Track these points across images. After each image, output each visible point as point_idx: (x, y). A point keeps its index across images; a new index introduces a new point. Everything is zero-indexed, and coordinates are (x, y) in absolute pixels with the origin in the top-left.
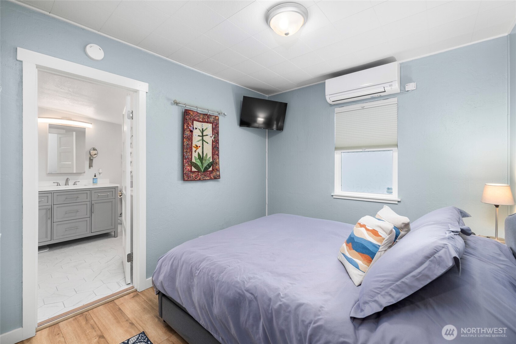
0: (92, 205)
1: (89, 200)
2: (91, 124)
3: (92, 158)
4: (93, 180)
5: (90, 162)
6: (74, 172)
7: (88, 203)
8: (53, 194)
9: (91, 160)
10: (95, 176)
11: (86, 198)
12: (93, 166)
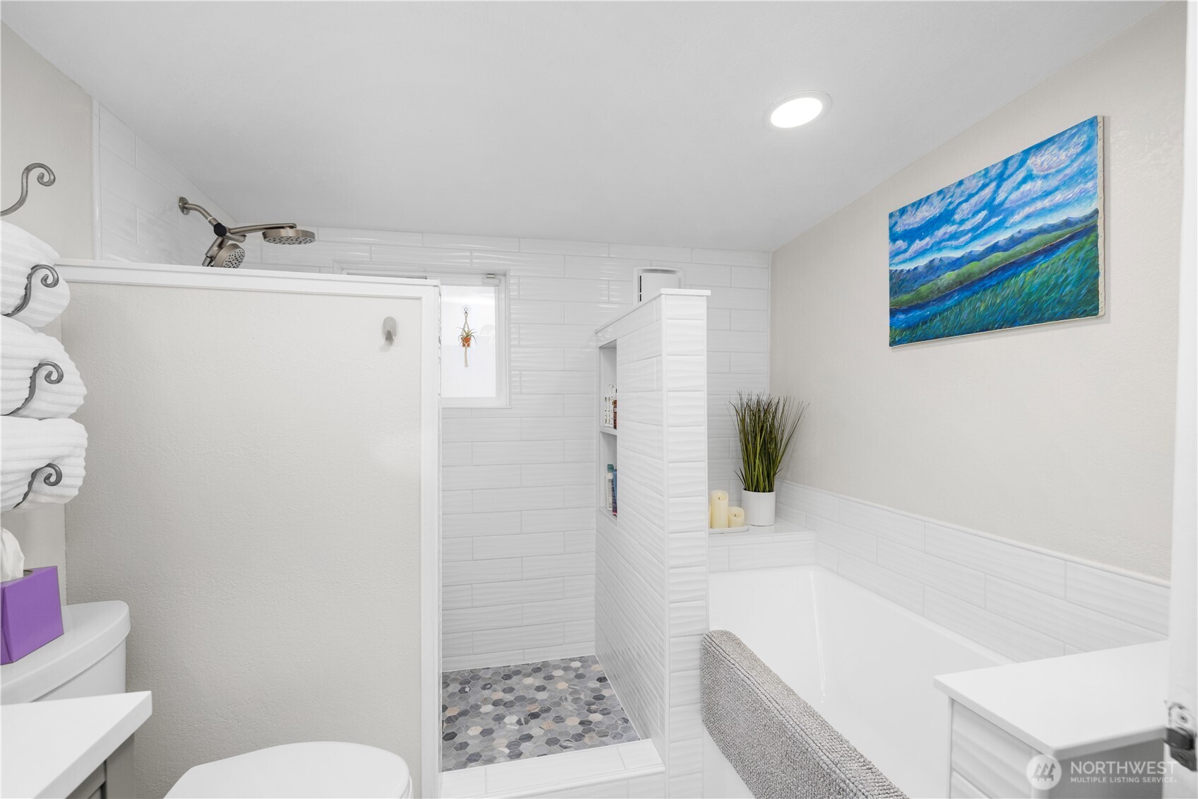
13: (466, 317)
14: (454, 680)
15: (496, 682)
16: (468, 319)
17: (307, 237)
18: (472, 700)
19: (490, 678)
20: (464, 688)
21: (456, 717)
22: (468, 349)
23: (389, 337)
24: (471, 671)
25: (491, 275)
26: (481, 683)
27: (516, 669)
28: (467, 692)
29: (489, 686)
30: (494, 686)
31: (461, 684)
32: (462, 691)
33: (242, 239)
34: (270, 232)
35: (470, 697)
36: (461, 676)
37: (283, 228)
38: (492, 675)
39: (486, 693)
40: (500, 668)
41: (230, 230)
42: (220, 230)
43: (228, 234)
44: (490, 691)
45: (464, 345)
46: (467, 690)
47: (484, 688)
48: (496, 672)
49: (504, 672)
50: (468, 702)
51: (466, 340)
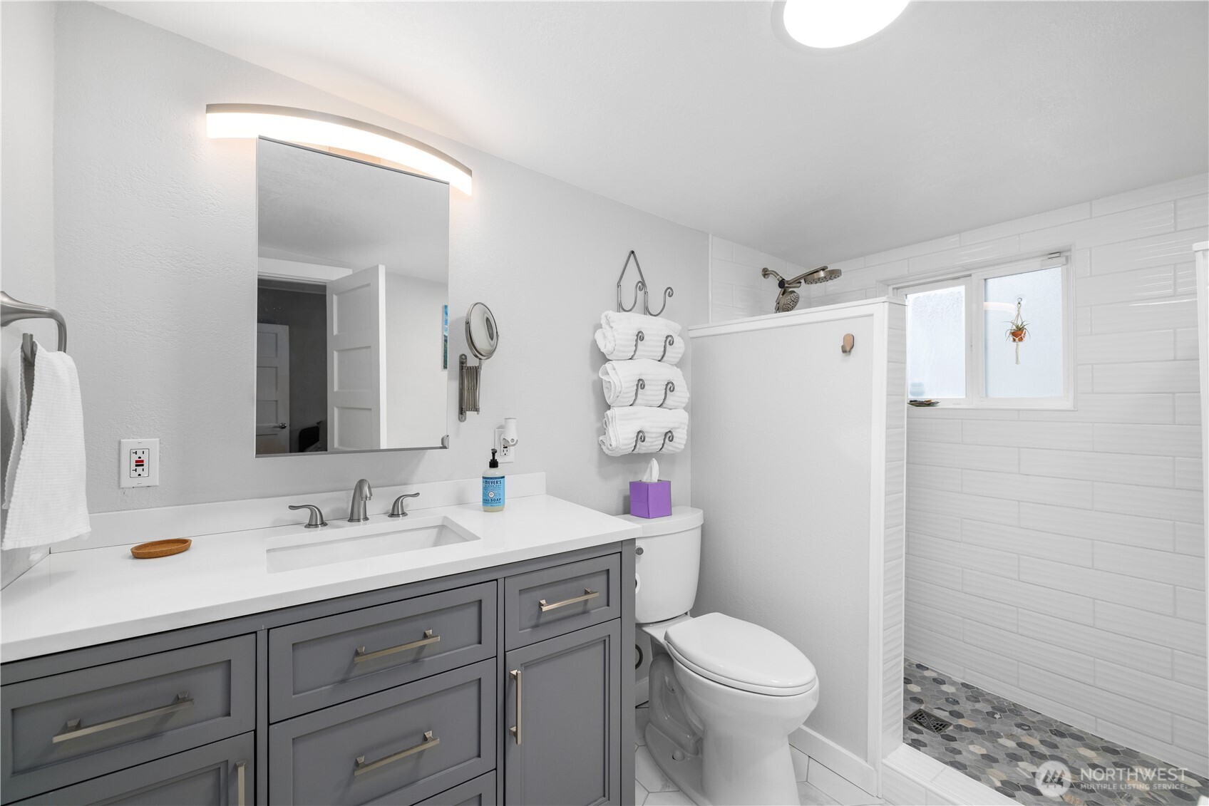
0: (507, 682)
1: (488, 648)
2: (469, 172)
3: (472, 362)
4: (485, 489)
5: (462, 383)
6: (382, 448)
7: (487, 672)
8: (262, 636)
9: (468, 377)
10: (494, 464)
11: (475, 637)
12: (482, 404)
13: (1019, 308)
14: (988, 701)
15: (1038, 729)
16: (1021, 310)
17: (834, 274)
18: (995, 727)
19: (1034, 722)
20: (994, 713)
21: (967, 729)
22: (1020, 343)
23: (847, 349)
24: (1014, 705)
25: (1056, 254)
26: (1019, 720)
27: (1078, 733)
28: (995, 718)
29: (1027, 728)
30: (1033, 730)
31: (993, 708)
32: (991, 714)
33: (798, 285)
34: (810, 277)
35: (996, 723)
36: (997, 702)
37: (817, 272)
38: (1038, 721)
39: (1018, 731)
40: (1056, 721)
41: (788, 281)
42: (782, 284)
43: (786, 285)
44: (1025, 732)
45: (1014, 340)
46: (997, 716)
47: (1019, 726)
48: (1047, 722)
49: (1057, 726)
50: (989, 726)
51: (1018, 333)
